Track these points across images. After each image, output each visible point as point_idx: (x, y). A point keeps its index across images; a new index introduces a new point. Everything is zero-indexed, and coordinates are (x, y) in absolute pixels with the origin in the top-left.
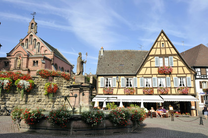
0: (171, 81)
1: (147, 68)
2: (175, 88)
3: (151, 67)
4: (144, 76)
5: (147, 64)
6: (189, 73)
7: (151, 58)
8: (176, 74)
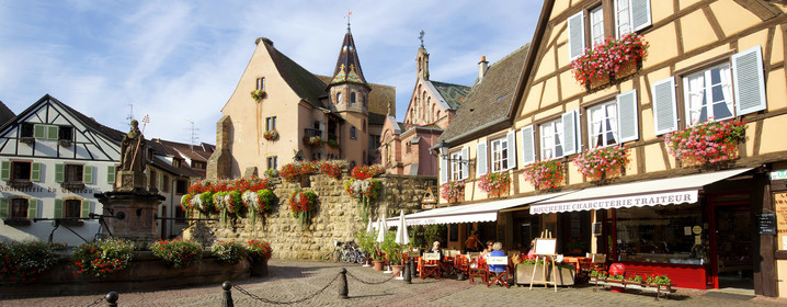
0: (640, 108)
1: (544, 80)
2: (660, 139)
3: (558, 73)
4: (538, 117)
5: (546, 66)
6: (757, 20)
7: (556, 29)
8: (671, 63)
